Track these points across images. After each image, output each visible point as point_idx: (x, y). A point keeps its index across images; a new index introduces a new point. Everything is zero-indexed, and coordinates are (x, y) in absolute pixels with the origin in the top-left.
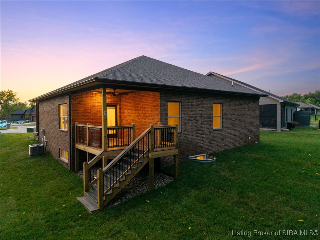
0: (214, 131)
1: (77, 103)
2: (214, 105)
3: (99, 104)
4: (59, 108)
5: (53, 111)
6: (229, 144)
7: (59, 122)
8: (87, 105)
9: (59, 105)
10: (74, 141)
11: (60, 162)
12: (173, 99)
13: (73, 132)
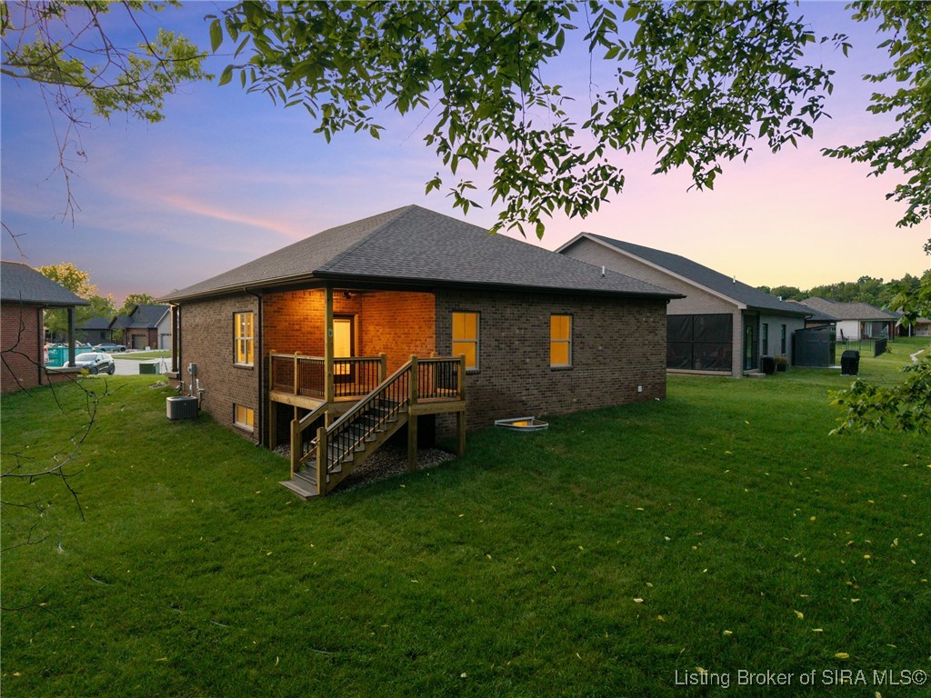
0: (552, 371)
1: (275, 312)
2: (553, 318)
3: (318, 313)
4: (234, 319)
5: (218, 325)
6: (589, 400)
7: (234, 349)
8: (294, 315)
9: (234, 313)
10: (267, 387)
11: (235, 431)
12: (462, 306)
13: (266, 369)
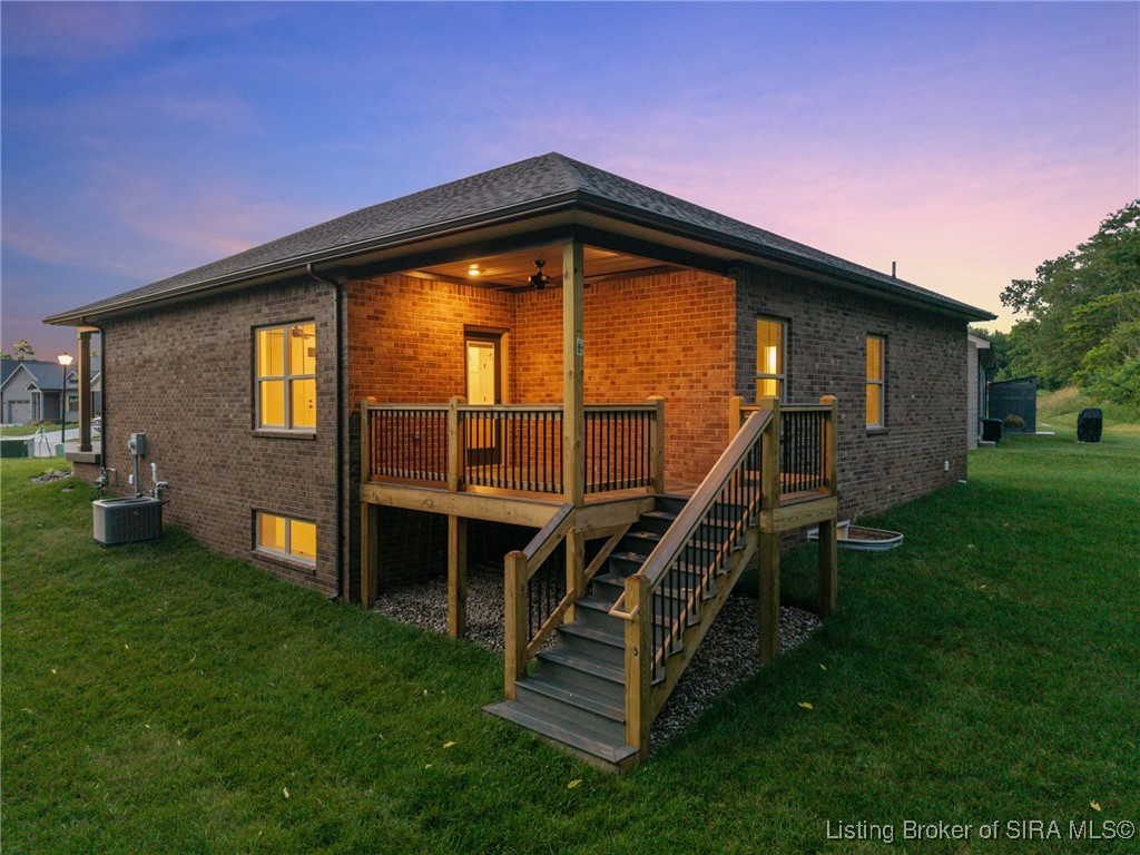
0: (868, 436)
1: (369, 317)
2: (869, 340)
3: (446, 326)
4: (253, 341)
5: (207, 356)
6: (902, 487)
7: (253, 399)
8: (403, 328)
9: (253, 328)
10: (356, 476)
11: (257, 565)
13: (355, 438)
